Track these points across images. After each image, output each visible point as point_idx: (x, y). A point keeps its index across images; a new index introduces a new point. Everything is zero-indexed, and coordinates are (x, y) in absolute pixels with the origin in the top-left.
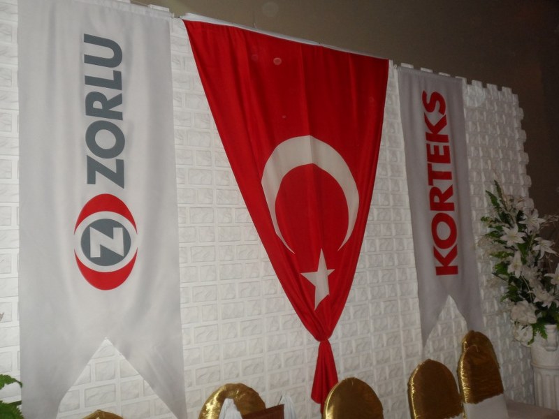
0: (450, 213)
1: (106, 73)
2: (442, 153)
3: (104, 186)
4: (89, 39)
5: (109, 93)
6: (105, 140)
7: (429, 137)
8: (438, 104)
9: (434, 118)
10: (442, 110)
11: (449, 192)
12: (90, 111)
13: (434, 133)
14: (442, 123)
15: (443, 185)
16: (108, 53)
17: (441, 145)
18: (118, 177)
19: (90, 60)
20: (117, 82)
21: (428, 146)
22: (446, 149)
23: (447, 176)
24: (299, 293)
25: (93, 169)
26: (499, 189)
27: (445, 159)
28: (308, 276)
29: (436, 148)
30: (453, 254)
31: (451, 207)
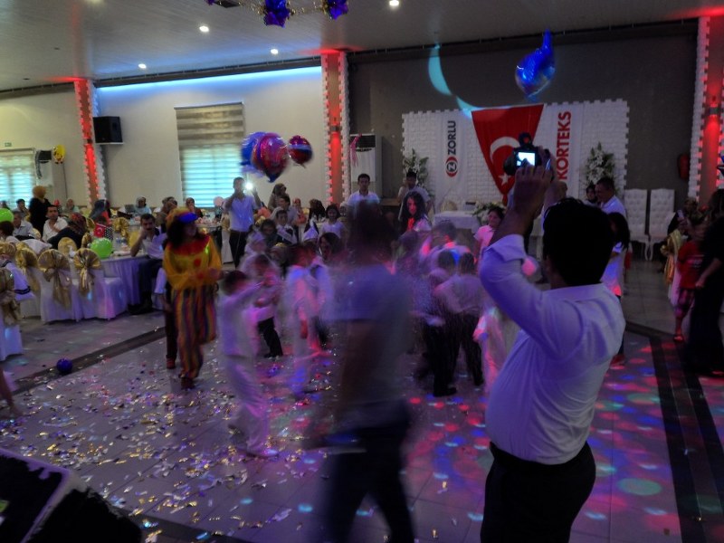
0: (567, 158)
1: (452, 129)
2: (566, 135)
3: (451, 155)
4: (449, 122)
5: (453, 134)
6: (452, 145)
7: (559, 130)
8: (567, 117)
9: (564, 122)
10: (569, 118)
11: (567, 150)
12: (449, 138)
13: (564, 128)
14: (568, 123)
15: (564, 148)
16: (452, 124)
17: (566, 133)
18: (454, 153)
19: (449, 127)
20: (455, 131)
21: (559, 135)
22: (568, 134)
23: (567, 144)
24: (498, 182)
25: (449, 151)
26: (600, 147)
27: (568, 137)
28: (500, 177)
29: (564, 134)
30: (566, 172)
31: (567, 155)
